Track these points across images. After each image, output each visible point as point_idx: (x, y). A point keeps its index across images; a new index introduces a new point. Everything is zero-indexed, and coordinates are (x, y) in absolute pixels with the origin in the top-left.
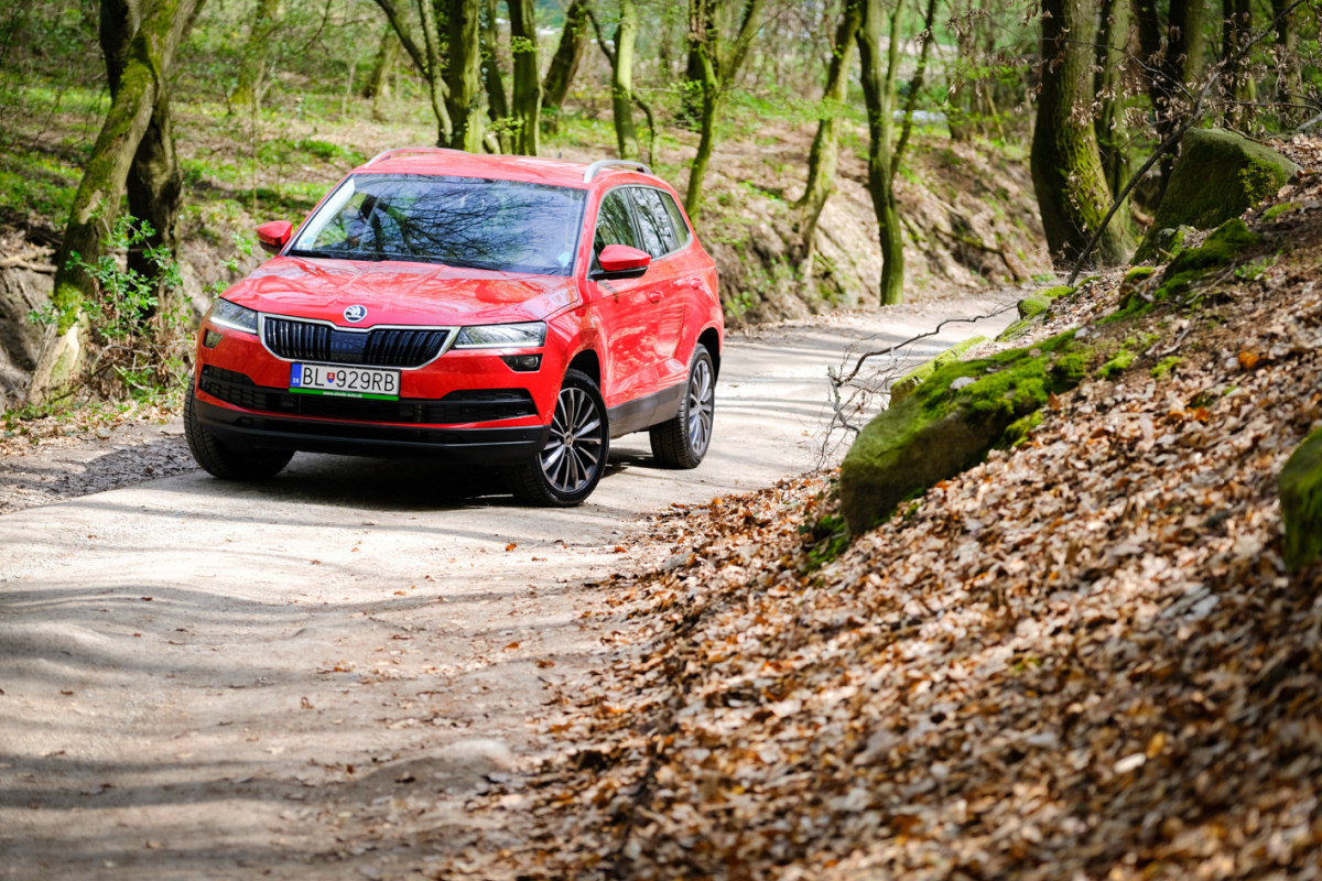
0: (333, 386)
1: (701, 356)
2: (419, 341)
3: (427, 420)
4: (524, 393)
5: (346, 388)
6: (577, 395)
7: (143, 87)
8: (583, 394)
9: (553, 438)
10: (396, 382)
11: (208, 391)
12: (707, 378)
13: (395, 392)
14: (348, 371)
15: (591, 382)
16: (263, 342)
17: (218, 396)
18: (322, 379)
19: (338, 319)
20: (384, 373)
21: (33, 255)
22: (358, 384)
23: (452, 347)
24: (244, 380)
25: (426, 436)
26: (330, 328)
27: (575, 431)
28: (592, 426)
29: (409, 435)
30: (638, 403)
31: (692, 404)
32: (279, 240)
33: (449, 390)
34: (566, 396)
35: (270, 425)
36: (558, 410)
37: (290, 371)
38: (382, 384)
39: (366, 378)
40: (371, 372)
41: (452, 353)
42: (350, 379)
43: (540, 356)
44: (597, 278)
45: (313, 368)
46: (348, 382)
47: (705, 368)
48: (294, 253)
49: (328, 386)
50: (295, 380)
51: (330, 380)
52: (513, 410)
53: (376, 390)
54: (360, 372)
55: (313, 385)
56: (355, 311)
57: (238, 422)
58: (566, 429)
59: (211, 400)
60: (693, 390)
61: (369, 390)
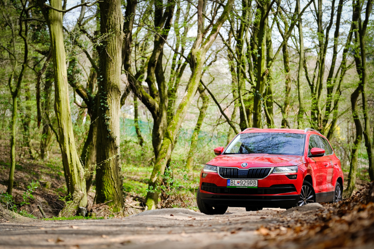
0: (239, 185)
1: (338, 185)
2: (263, 172)
3: (265, 193)
4: (292, 185)
5: (243, 185)
6: (307, 187)
7: (169, 145)
8: (308, 188)
9: (301, 200)
10: (257, 183)
11: (204, 190)
12: (340, 192)
13: (256, 186)
14: (243, 180)
15: (310, 184)
16: (219, 174)
17: (207, 191)
18: (236, 183)
19: (240, 167)
20: (253, 181)
21: (135, 204)
22: (246, 184)
23: (272, 173)
24: (214, 185)
25: (266, 198)
26: (237, 169)
27: (307, 198)
28: (311, 196)
29: (261, 198)
30: (323, 194)
31: (336, 198)
32: (220, 151)
33: (271, 185)
34: (304, 188)
35: (221, 197)
36: (302, 192)
37: (227, 181)
38: (253, 184)
39: (248, 182)
40: (250, 181)
41: (272, 175)
42: (244, 183)
43: (296, 175)
44: (310, 157)
45: (233, 180)
46: (243, 184)
47: (339, 189)
48: (225, 154)
49: (238, 185)
50: (228, 184)
51: (238, 183)
52: (290, 190)
53: (251, 186)
54: (246, 181)
55: (233, 185)
56: (244, 164)
57: (213, 197)
58: (304, 197)
59: (204, 192)
60: (336, 194)
61: (249, 186)
